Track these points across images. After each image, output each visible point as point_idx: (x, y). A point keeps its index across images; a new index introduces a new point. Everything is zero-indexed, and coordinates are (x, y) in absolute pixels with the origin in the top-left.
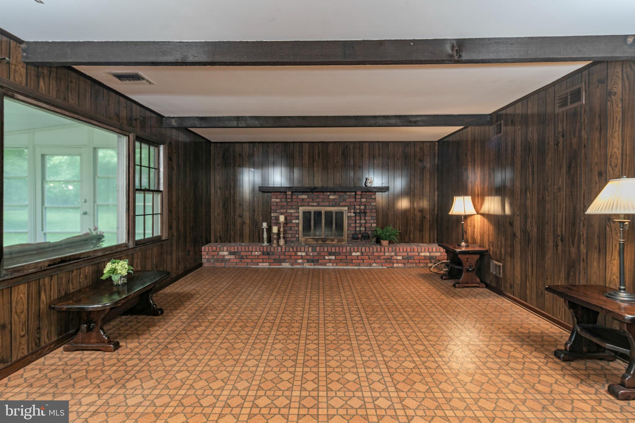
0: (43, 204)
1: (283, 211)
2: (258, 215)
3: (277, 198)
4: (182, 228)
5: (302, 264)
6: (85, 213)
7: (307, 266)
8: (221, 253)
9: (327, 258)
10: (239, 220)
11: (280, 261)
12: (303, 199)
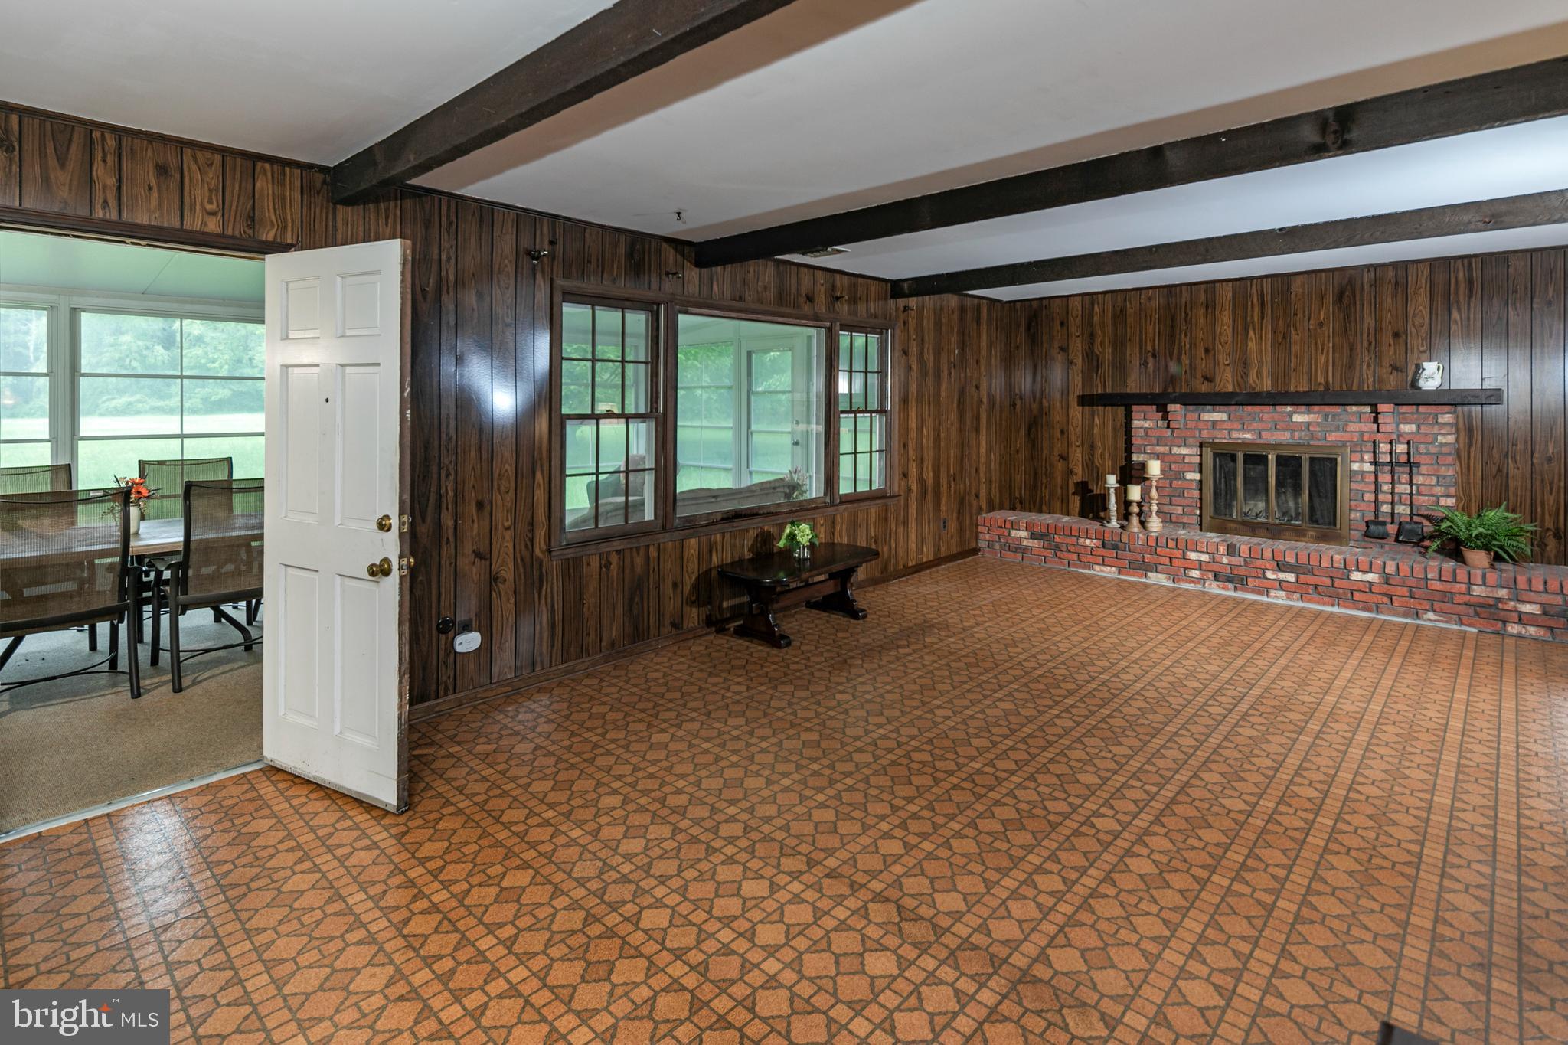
0: (749, 427)
1: (1160, 449)
2: (1102, 457)
3: (1145, 419)
4: (929, 476)
5: (1202, 581)
6: (796, 443)
7: (1214, 588)
8: (1014, 533)
9: (1270, 575)
10: (1060, 466)
11: (1145, 568)
12: (1214, 423)
